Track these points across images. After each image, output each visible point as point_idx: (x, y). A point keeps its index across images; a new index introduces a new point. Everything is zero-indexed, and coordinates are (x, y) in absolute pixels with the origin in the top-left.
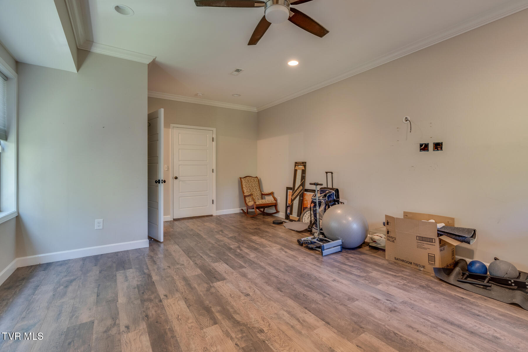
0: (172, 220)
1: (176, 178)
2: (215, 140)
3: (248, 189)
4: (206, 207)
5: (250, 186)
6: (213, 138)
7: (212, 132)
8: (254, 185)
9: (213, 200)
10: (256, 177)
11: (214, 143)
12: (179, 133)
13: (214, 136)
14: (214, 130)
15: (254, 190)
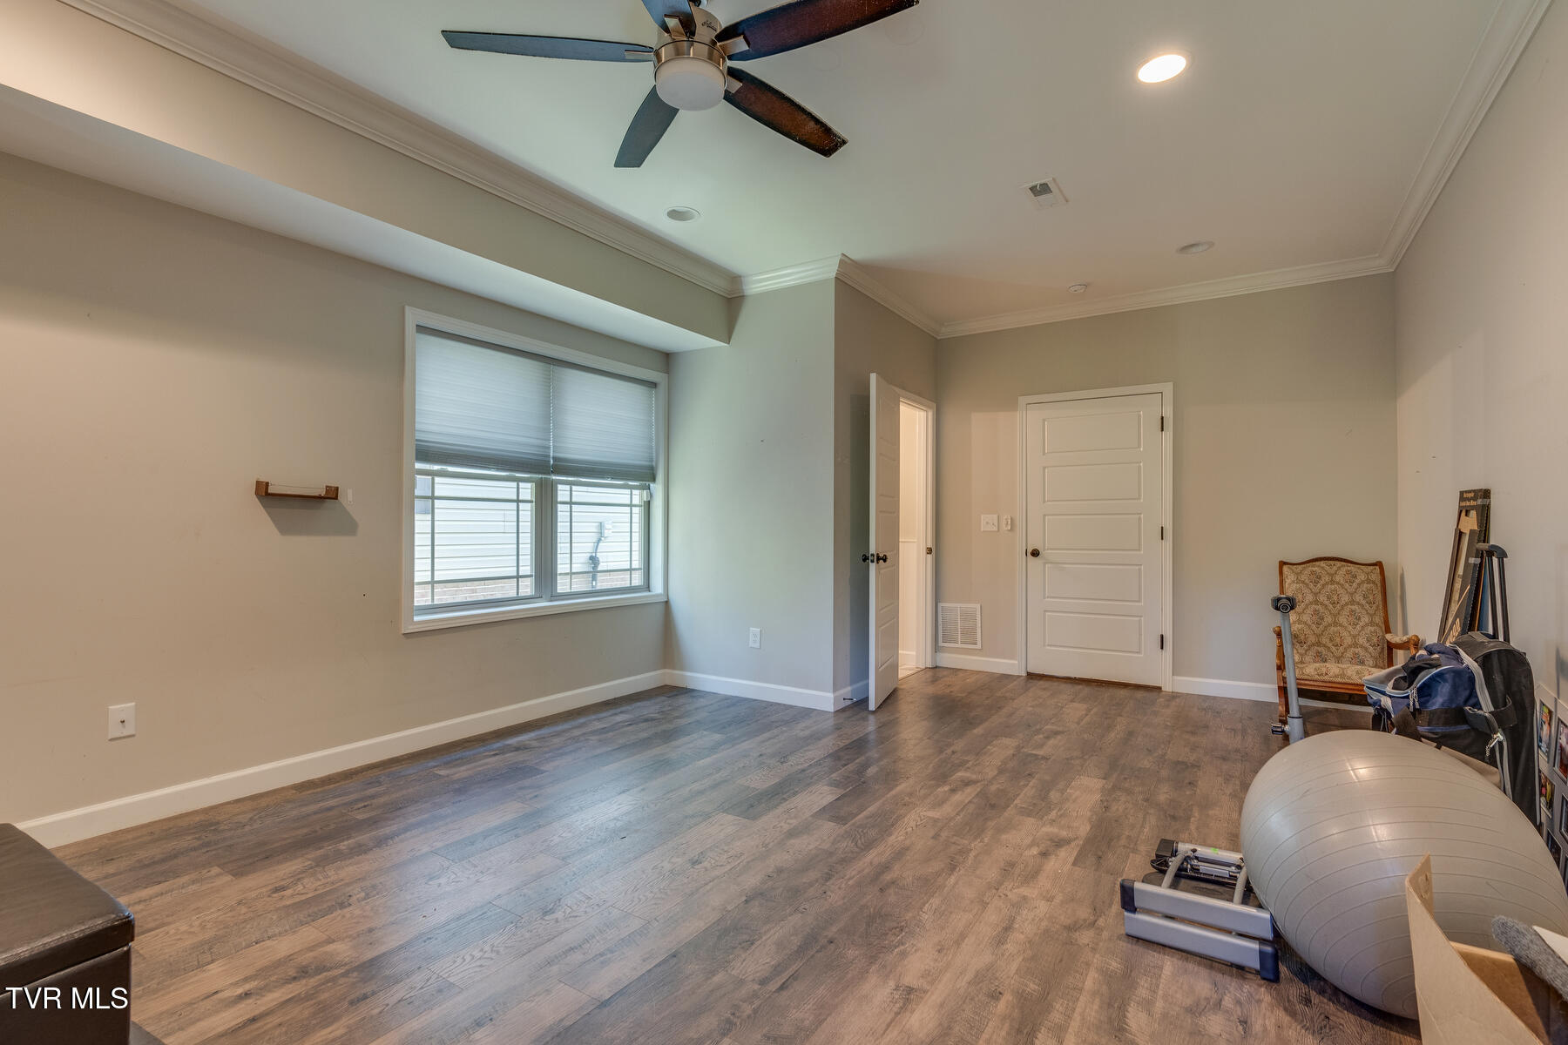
0: (1024, 674)
1: (1035, 553)
2: (1169, 424)
3: (1310, 611)
4: (1136, 655)
5: (1322, 598)
6: (1162, 418)
7: (1159, 400)
8: (1345, 598)
9: (1162, 636)
10: (1379, 564)
11: (1168, 434)
12: (1044, 420)
13: (1169, 413)
14: (1168, 388)
15: (1342, 620)
